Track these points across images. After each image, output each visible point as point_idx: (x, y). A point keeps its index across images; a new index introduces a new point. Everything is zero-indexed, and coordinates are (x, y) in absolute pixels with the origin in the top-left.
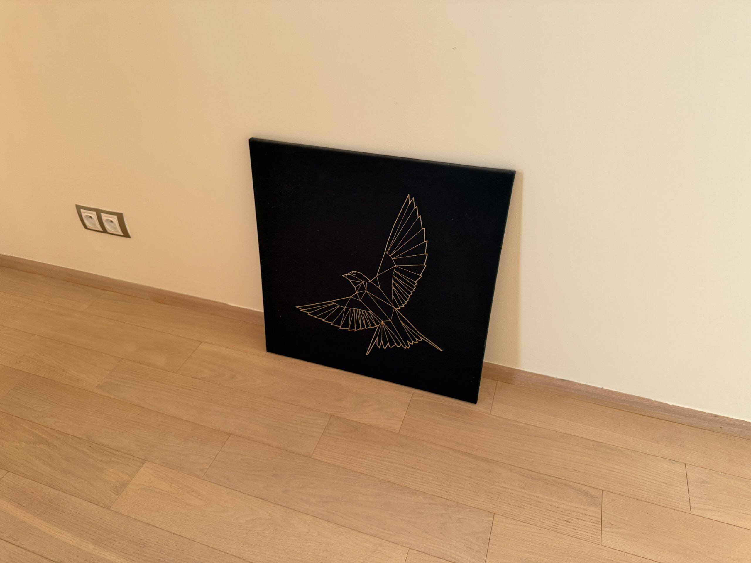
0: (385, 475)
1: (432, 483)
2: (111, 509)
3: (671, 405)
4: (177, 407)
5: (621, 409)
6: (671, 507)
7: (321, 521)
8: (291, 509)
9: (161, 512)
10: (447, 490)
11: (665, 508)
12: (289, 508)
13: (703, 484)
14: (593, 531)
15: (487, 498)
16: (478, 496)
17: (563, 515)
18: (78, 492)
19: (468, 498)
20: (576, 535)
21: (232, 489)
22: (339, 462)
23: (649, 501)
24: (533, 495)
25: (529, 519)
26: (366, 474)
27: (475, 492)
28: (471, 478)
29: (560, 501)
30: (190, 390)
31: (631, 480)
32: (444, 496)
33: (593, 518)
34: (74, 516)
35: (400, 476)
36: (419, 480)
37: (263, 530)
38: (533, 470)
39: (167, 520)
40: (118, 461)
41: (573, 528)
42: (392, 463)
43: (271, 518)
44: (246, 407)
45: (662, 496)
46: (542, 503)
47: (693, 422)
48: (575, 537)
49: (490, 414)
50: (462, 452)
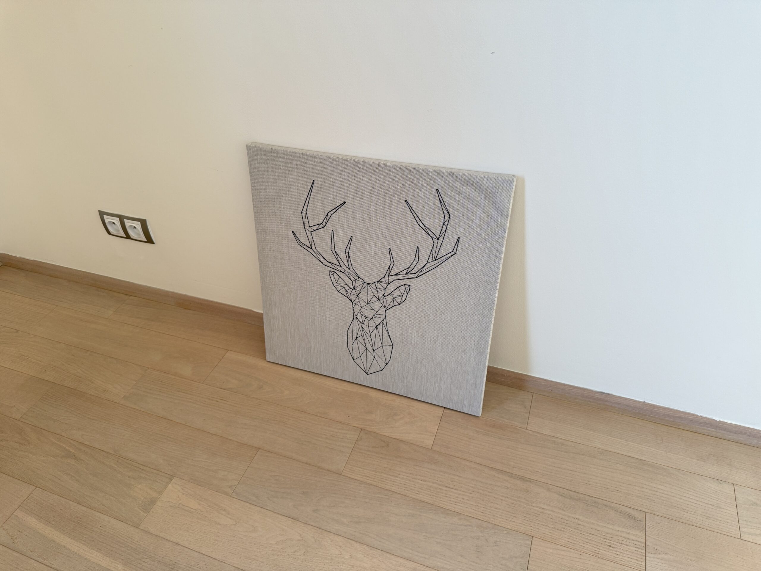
0: (418, 494)
1: (467, 503)
2: (140, 527)
3: (718, 420)
4: (204, 419)
5: (665, 424)
6: (720, 532)
7: (353, 542)
8: (322, 529)
9: (190, 531)
10: (483, 510)
11: (713, 532)
12: (320, 528)
13: (753, 507)
14: (637, 557)
15: (524, 520)
16: (516, 517)
17: (604, 539)
18: (107, 509)
19: (505, 519)
20: (618, 561)
21: (262, 508)
22: (370, 480)
23: (696, 525)
24: (573, 517)
25: (569, 543)
26: (398, 492)
27: (513, 513)
28: (508, 498)
29: (601, 524)
30: (217, 401)
31: (676, 501)
32: (480, 517)
33: (636, 543)
34: (102, 535)
35: (433, 495)
36: (453, 500)
37: (294, 552)
38: (572, 490)
39: (197, 540)
40: (146, 476)
41: (615, 554)
42: (425, 481)
43: (302, 539)
44: (274, 420)
45: (709, 519)
46: (583, 526)
47: (742, 439)
48: (618, 563)
49: (526, 429)
50: (498, 469)
